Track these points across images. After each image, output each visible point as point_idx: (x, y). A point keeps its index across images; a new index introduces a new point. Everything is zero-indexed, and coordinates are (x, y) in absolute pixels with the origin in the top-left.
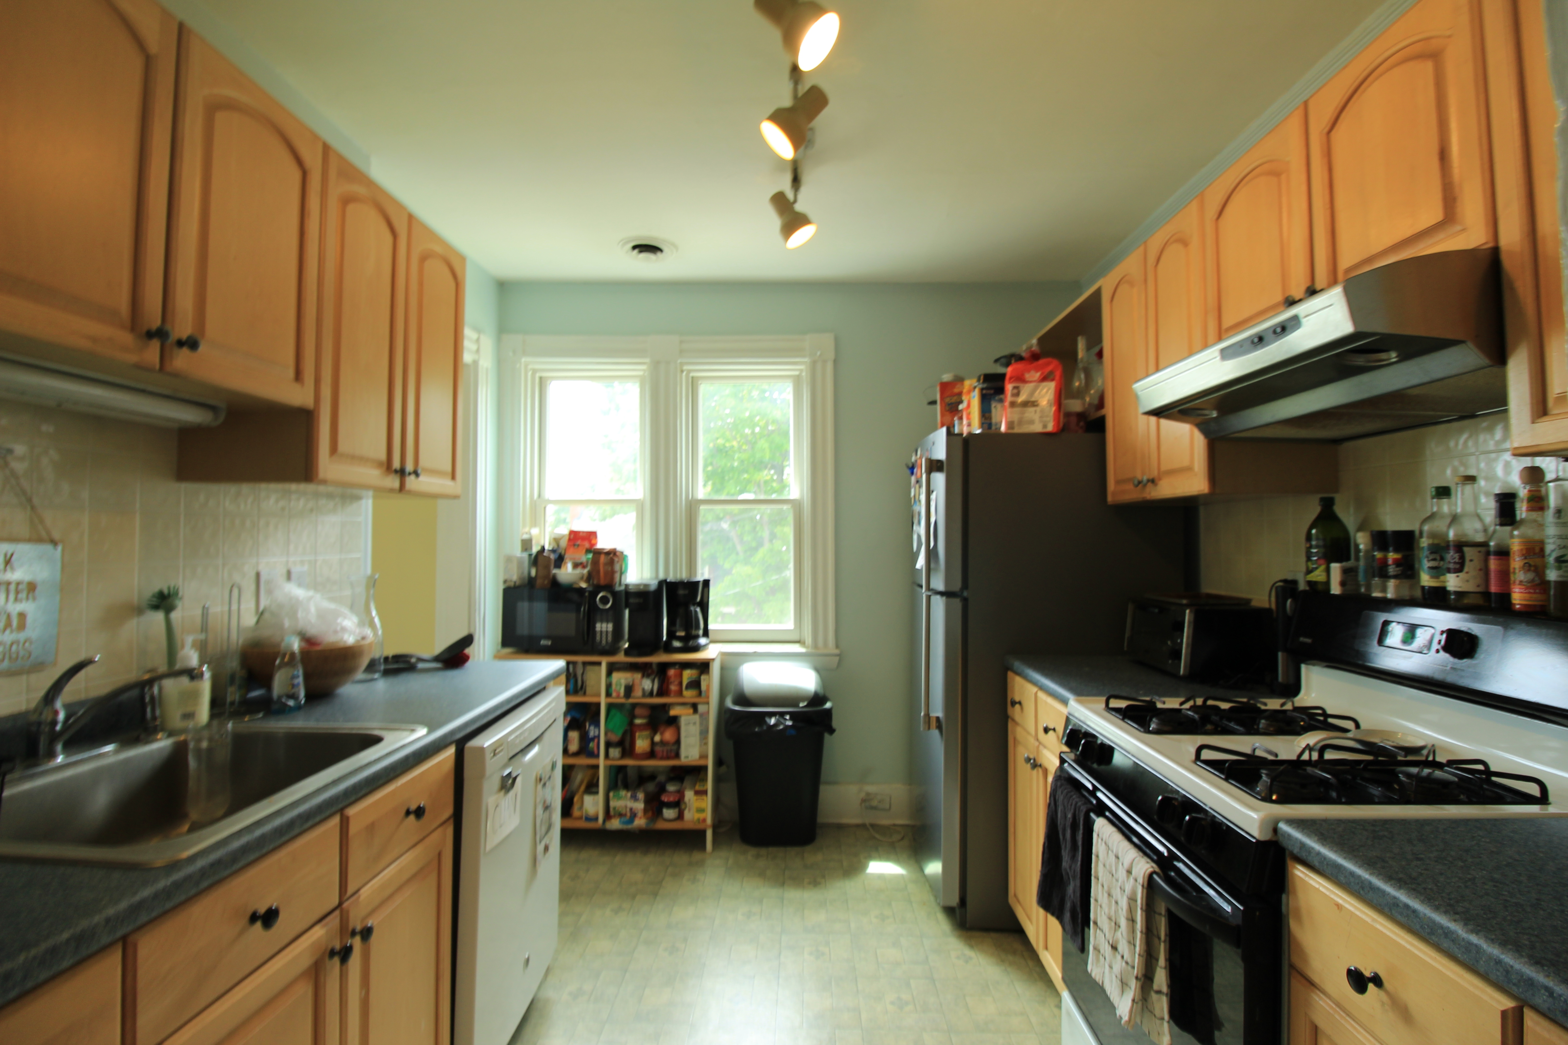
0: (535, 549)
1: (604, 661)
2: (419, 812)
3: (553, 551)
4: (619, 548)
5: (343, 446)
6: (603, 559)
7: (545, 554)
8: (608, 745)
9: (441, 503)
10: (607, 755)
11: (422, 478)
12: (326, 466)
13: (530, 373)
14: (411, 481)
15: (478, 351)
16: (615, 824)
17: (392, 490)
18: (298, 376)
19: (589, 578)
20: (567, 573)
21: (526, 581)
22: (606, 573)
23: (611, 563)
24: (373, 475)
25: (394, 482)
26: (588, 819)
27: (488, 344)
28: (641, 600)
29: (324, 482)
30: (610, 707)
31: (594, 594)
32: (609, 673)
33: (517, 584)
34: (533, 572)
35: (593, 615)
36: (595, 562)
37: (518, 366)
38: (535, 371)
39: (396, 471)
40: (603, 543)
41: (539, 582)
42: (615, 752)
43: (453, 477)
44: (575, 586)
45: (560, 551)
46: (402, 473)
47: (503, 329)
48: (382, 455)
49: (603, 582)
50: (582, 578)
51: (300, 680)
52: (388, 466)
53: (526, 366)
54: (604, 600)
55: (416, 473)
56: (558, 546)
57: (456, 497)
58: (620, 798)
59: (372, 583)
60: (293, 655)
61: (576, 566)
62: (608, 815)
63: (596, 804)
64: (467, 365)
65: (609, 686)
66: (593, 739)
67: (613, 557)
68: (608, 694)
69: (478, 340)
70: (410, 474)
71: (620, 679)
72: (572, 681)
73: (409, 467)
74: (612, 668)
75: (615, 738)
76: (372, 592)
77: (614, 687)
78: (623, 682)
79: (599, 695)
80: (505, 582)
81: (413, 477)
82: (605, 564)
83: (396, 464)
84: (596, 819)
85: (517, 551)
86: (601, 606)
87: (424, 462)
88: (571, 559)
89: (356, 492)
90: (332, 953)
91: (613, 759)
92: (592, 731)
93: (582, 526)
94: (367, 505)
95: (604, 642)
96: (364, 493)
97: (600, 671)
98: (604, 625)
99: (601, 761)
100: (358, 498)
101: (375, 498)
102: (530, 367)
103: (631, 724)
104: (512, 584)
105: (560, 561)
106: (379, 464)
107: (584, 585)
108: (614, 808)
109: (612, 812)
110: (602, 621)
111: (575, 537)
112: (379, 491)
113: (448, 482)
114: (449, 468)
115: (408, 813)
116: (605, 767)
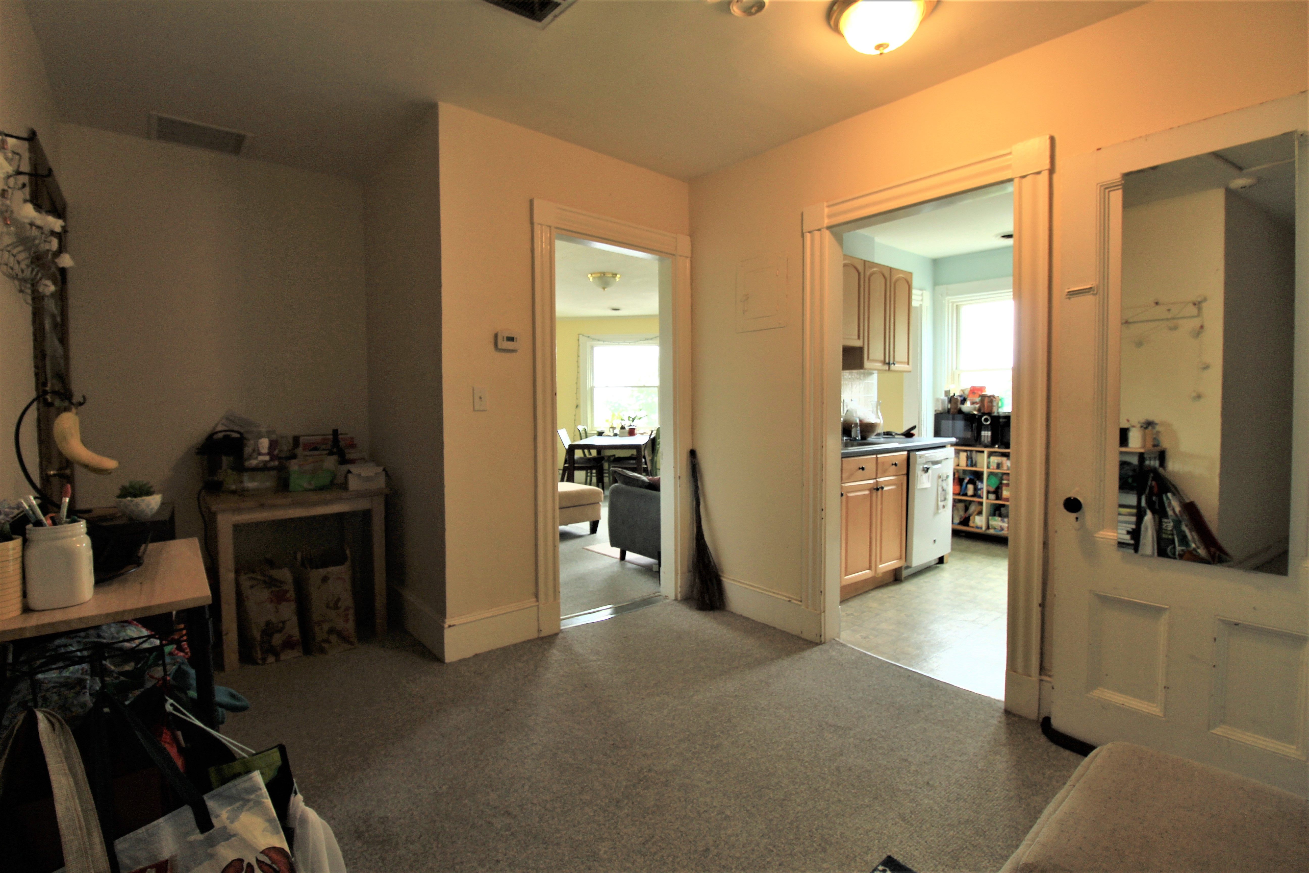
0: (952, 395)
1: (986, 451)
2: (896, 465)
3: (961, 396)
4: (996, 395)
5: (871, 357)
6: (986, 400)
7: (955, 397)
8: (988, 492)
9: (905, 374)
10: (987, 498)
11: (896, 365)
12: (867, 364)
13: (950, 304)
14: (892, 366)
15: (922, 300)
16: (991, 531)
17: (886, 370)
18: (859, 338)
19: (979, 410)
20: (967, 407)
21: (946, 411)
22: (988, 406)
23: (991, 401)
24: (879, 365)
25: (886, 367)
26: (977, 527)
27: (927, 295)
28: (1006, 420)
29: (866, 369)
30: (991, 474)
31: (981, 417)
32: (989, 457)
33: (942, 412)
34: (949, 406)
35: (980, 427)
36: (982, 401)
37: (944, 302)
38: (953, 303)
39: (887, 364)
40: (988, 392)
41: (952, 411)
42: (992, 496)
43: (908, 364)
44: (972, 413)
45: (964, 396)
46: (889, 364)
47: (936, 283)
48: (882, 359)
49: (986, 411)
50: (975, 409)
51: (859, 432)
52: (884, 363)
53: (948, 301)
54: (986, 420)
55: (894, 364)
56: (964, 393)
57: (910, 372)
58: (995, 520)
59: (878, 404)
60: (857, 424)
61: (973, 403)
62: (988, 527)
63: (981, 521)
64: (916, 308)
65: (989, 463)
66: (980, 489)
67: (991, 399)
68: (988, 468)
69: (922, 295)
70: (892, 364)
71: (994, 460)
72: (970, 460)
73: (891, 362)
74: (991, 454)
75: (992, 489)
76: (879, 407)
77: (991, 464)
78: (996, 461)
79: (983, 468)
80: (936, 411)
81: (893, 365)
82: (988, 402)
83: (887, 361)
84: (981, 528)
85: (943, 397)
86: (985, 423)
87: (897, 359)
88: (970, 400)
89: (871, 371)
90: (874, 489)
91: (991, 500)
92: (979, 485)
93: (977, 384)
94: (875, 376)
95: (986, 441)
96: (874, 371)
97: (984, 456)
98: (986, 432)
99: (984, 500)
100: (872, 374)
101: (878, 373)
102: (951, 301)
103: (1001, 483)
104: (939, 412)
105: (964, 401)
106: (881, 362)
107: (975, 413)
108: (992, 525)
109: (990, 527)
110: (985, 430)
111: (973, 390)
112: (880, 371)
113: (907, 366)
114: (906, 360)
115: (893, 464)
116: (987, 504)
